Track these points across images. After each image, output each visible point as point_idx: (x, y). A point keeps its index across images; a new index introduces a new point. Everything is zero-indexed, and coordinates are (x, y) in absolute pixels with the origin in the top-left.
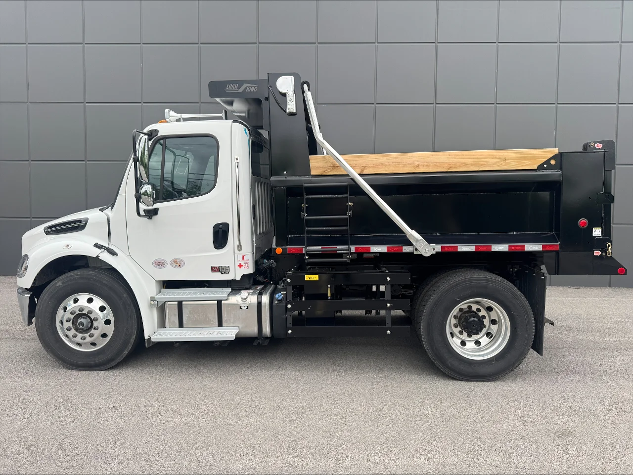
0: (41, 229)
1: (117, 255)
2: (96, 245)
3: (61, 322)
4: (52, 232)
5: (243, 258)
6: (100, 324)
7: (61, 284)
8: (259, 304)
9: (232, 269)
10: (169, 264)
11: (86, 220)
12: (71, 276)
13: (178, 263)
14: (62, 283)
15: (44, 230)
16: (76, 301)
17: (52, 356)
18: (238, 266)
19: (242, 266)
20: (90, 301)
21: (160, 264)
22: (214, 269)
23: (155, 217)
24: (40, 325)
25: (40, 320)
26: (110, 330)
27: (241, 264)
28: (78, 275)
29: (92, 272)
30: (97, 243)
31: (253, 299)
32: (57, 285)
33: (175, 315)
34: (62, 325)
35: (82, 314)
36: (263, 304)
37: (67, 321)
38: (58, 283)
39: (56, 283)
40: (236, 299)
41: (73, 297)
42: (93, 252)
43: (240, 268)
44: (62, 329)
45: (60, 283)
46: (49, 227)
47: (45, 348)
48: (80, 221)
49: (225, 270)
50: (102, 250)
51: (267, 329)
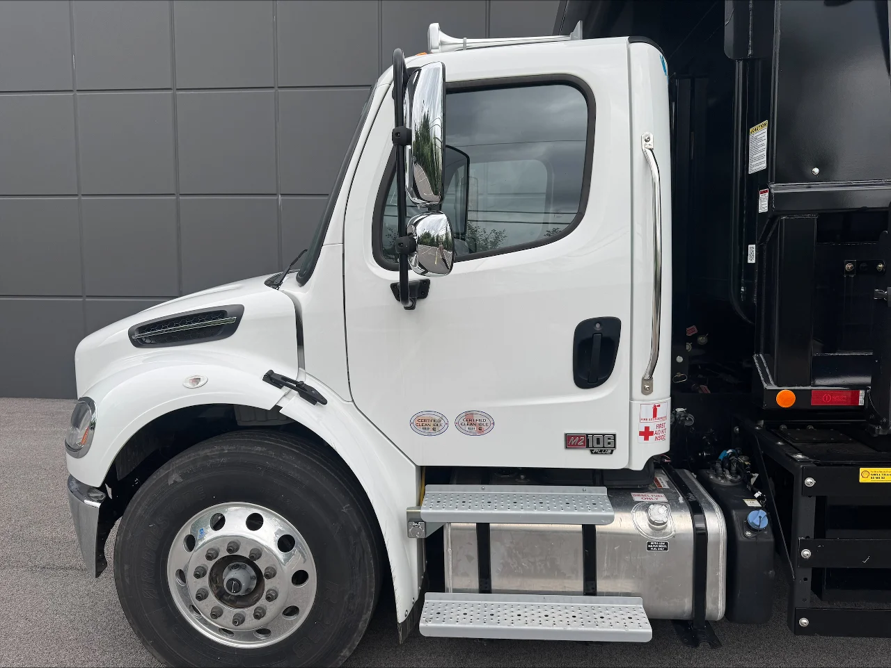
0: (120, 330)
1: (324, 402)
2: (271, 378)
3: (181, 574)
4: (148, 341)
5: (655, 415)
6: (281, 583)
7: (179, 480)
8: (701, 537)
9: (621, 442)
10: (452, 424)
11: (238, 312)
12: (206, 458)
13: (474, 423)
14: (182, 476)
15: (131, 334)
16: (219, 523)
17: (160, 657)
18: (641, 434)
19: (652, 433)
20: (254, 522)
21: (428, 424)
22: (572, 441)
23: (421, 304)
24: (127, 580)
25: (126, 567)
26: (307, 596)
27: (647, 428)
28: (221, 456)
29: (259, 448)
30: (271, 372)
31: (681, 523)
32: (170, 482)
33: (470, 558)
34: (185, 582)
35: (234, 557)
36: (710, 538)
37: (197, 576)
38: (172, 474)
39: (167, 476)
40: (629, 522)
41: (208, 513)
42: (265, 397)
43: (646, 439)
44: (184, 592)
45: (175, 477)
46: (143, 328)
47: (139, 636)
48: (219, 313)
49: (603, 444)
50: (286, 389)
51: (716, 604)
